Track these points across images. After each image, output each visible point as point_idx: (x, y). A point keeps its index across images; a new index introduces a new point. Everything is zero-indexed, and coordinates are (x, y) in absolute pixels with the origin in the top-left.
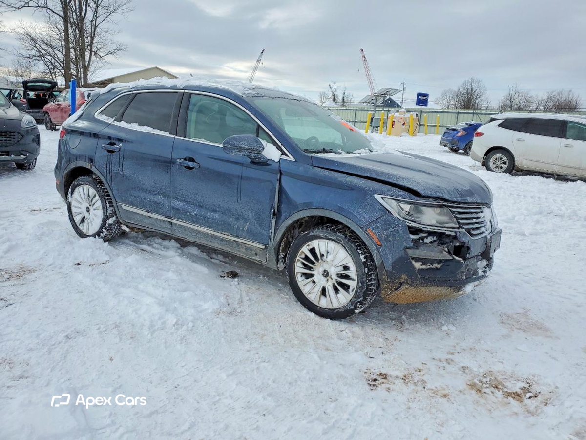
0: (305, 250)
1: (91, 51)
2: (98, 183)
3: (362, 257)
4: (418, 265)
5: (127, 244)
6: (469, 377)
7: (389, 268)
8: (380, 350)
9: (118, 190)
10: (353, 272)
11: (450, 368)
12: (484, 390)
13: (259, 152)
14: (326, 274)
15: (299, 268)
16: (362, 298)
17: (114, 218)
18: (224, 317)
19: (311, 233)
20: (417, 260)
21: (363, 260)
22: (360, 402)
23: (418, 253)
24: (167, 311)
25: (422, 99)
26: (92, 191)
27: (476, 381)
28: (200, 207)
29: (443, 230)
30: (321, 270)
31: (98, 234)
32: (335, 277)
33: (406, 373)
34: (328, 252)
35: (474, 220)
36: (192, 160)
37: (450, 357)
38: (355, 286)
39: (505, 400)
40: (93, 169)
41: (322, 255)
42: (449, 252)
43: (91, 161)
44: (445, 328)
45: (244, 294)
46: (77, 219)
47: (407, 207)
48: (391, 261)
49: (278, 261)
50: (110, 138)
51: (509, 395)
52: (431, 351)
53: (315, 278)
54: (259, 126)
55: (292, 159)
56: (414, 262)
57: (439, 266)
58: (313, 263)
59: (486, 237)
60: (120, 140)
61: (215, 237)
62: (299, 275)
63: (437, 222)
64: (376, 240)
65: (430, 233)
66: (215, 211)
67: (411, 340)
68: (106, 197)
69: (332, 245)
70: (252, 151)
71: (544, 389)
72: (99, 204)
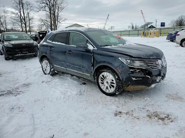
0: (101, 75)
1: (57, 21)
2: (48, 59)
3: (117, 77)
4: (134, 79)
5: (57, 76)
6: (148, 113)
7: (124, 80)
8: (122, 105)
9: (53, 61)
10: (114, 82)
11: (143, 110)
12: (152, 117)
13: (87, 48)
14: (107, 83)
15: (100, 81)
16: (118, 89)
17: (53, 69)
18: (78, 96)
19: (102, 71)
20: (134, 77)
21: (117, 78)
22: (110, 120)
23: (133, 75)
24: (62, 94)
25: (163, 25)
26: (47, 62)
27: (150, 114)
28: (73, 64)
29: (142, 68)
30: (106, 81)
31: (49, 73)
32: (110, 83)
33: (128, 111)
34: (107, 76)
35: (154, 64)
36: (70, 51)
37: (144, 107)
38: (115, 86)
39: (158, 120)
40: (47, 56)
41: (106, 77)
42: (144, 75)
43: (46, 53)
44: (146, 98)
45: (86, 89)
46: (44, 70)
47: (129, 61)
48: (125, 78)
49: (94, 79)
50: (50, 47)
51: (159, 119)
52: (139, 105)
53: (105, 84)
54: (87, 40)
55: (96, 49)
56: (132, 78)
57: (141, 79)
58: (104, 79)
59: (159, 69)
60: (53, 47)
61: (78, 73)
62: (100, 83)
63: (140, 65)
64: (120, 71)
65: (138, 69)
66: (77, 65)
67: (133, 102)
68: (51, 63)
69: (108, 74)
70: (85, 47)
71: (173, 117)
72: (49, 65)
